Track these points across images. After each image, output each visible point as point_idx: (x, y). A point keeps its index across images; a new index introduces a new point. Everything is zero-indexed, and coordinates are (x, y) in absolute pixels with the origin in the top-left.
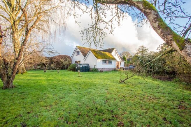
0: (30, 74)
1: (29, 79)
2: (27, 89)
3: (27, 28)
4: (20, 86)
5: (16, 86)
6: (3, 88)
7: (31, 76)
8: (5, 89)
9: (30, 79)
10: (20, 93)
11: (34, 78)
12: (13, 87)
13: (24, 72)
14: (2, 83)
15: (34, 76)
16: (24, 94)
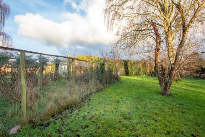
0: (186, 82)
1: (185, 89)
2: (186, 101)
3: (184, 26)
4: (176, 95)
5: (172, 94)
6: (161, 94)
7: (188, 86)
8: (162, 95)
9: (187, 90)
10: (178, 105)
11: (192, 89)
12: (169, 95)
13: (179, 80)
14: (160, 88)
15: (192, 86)
16: (184, 108)
